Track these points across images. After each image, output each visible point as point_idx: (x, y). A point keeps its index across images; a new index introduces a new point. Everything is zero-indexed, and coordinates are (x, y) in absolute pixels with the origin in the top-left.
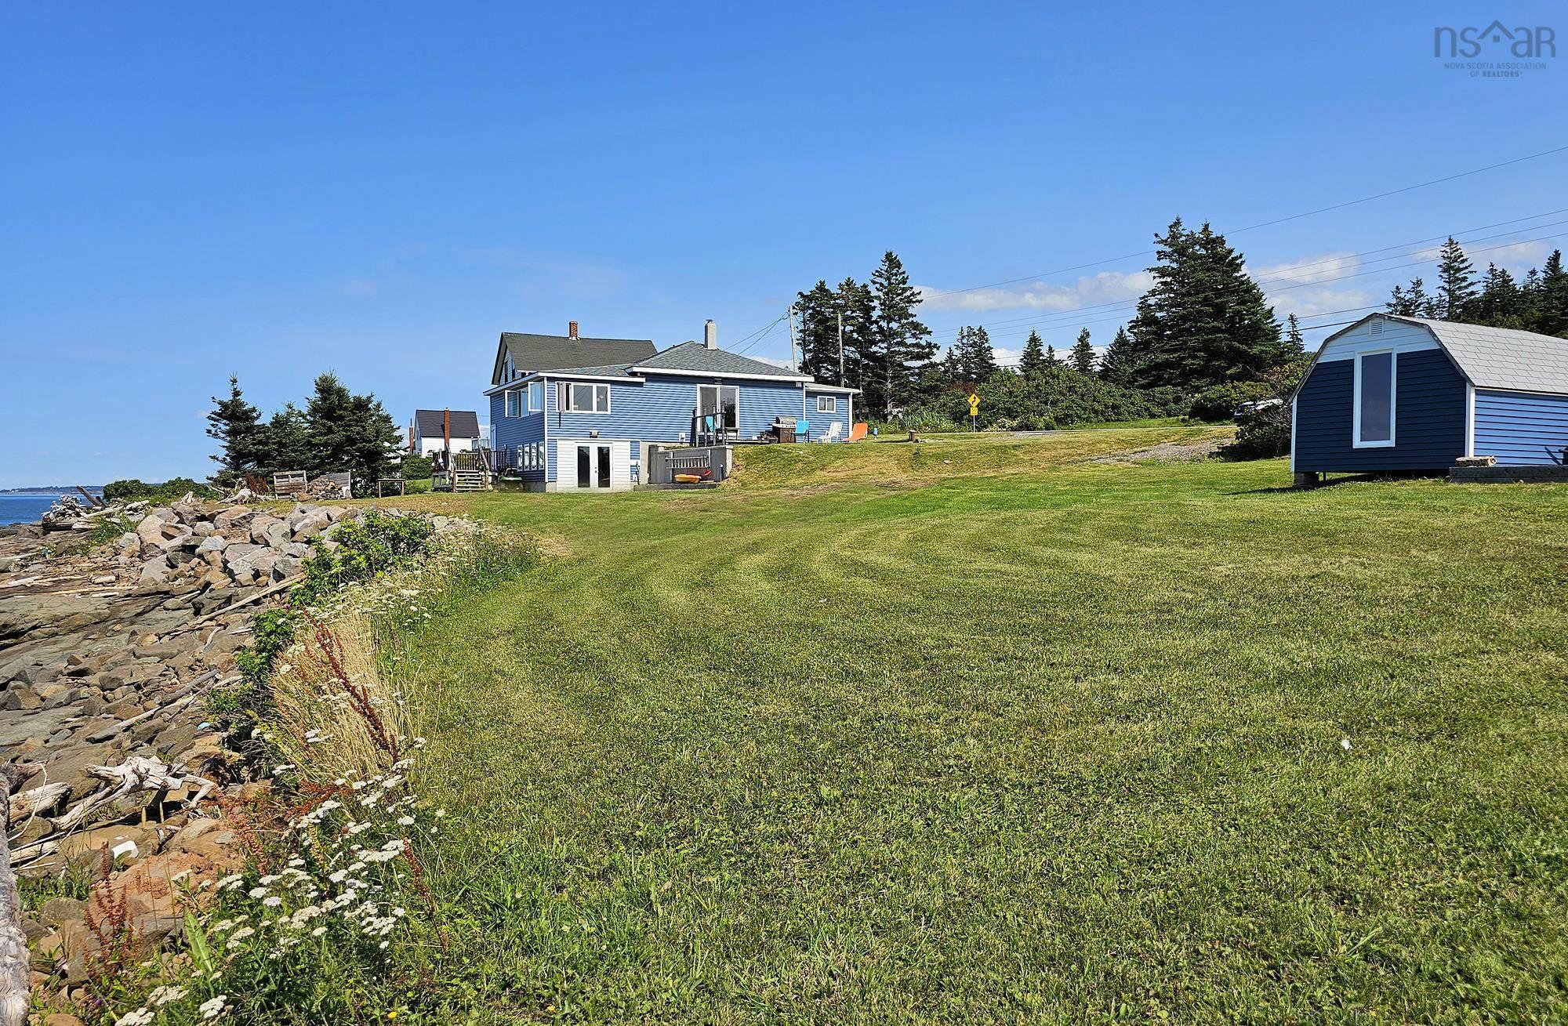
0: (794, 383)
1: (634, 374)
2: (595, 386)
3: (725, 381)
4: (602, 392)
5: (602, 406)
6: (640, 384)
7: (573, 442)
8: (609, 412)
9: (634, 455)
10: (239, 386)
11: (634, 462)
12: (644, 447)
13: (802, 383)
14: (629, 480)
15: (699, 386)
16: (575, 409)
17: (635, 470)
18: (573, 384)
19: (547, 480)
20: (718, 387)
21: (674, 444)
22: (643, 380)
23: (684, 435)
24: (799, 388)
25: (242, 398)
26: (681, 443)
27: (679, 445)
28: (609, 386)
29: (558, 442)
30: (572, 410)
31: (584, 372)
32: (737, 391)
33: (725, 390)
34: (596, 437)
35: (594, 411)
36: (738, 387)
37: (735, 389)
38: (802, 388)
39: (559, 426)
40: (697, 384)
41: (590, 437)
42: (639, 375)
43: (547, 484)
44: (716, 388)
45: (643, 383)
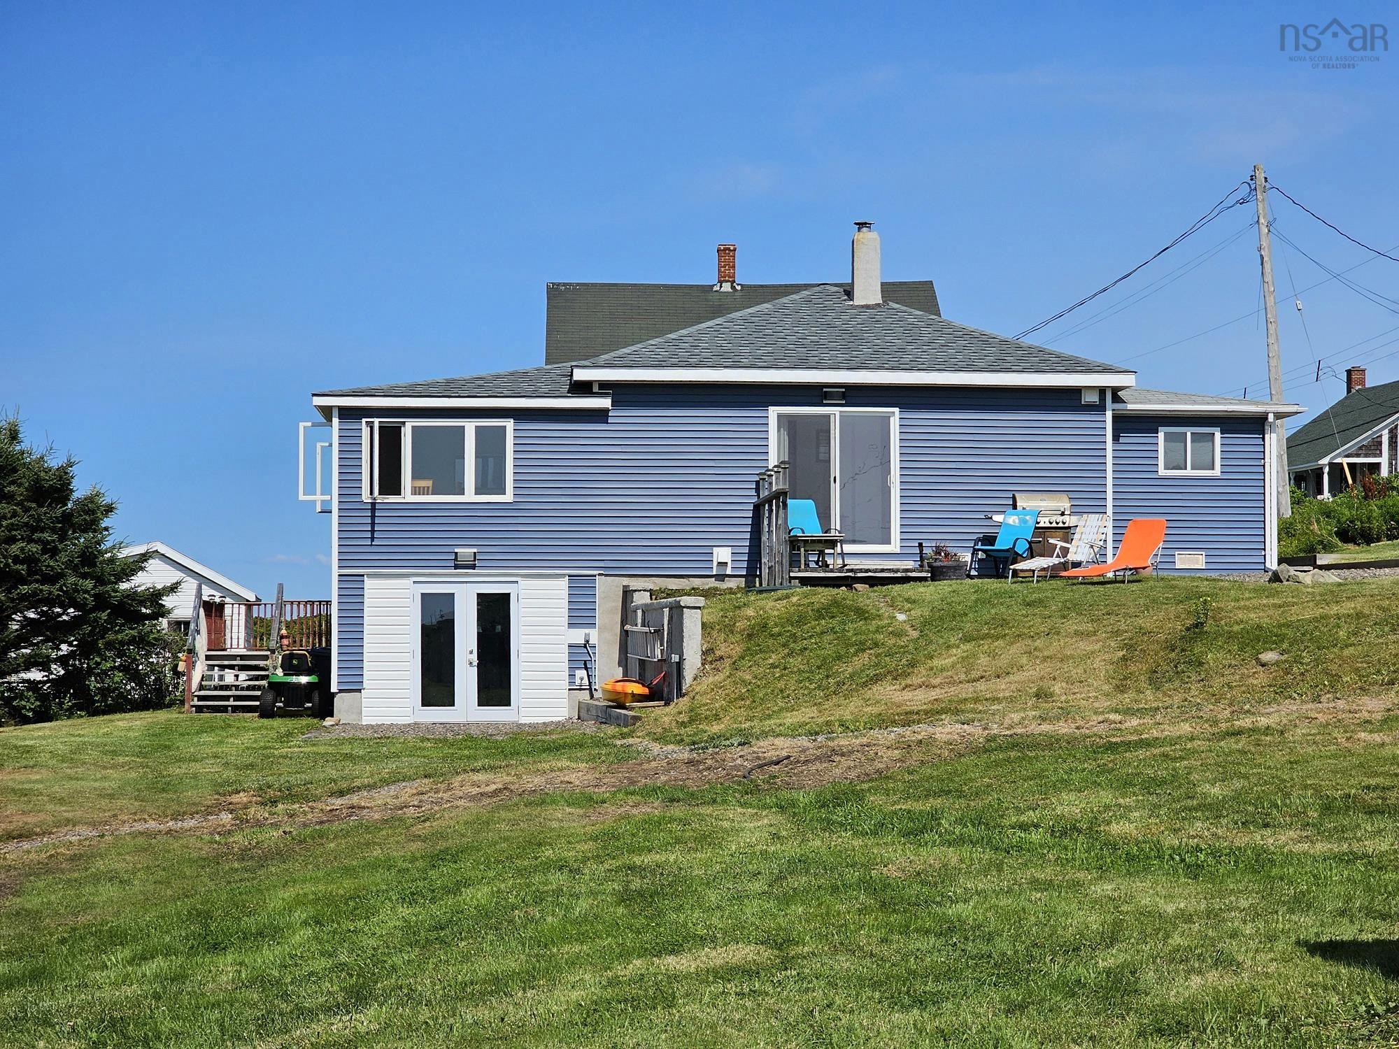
0: (1076, 392)
1: (583, 388)
2: (470, 426)
3: (853, 394)
4: (490, 446)
5: (490, 480)
6: (599, 416)
7: (407, 582)
9: (580, 614)
11: (578, 636)
12: (607, 591)
13: (1102, 391)
14: (565, 684)
15: (774, 412)
16: (415, 491)
17: (581, 657)
18: (411, 422)
19: (334, 689)
20: (837, 412)
21: (697, 582)
22: (605, 403)
23: (723, 554)
24: (1090, 408)
26: (721, 577)
27: (712, 583)
28: (509, 424)
29: (368, 583)
30: (407, 496)
31: (449, 389)
32: (895, 423)
33: (854, 417)
34: (474, 567)
35: (470, 495)
36: (896, 410)
37: (886, 419)
38: (1101, 408)
39: (373, 538)
40: (771, 408)
41: (456, 567)
42: (596, 389)
43: (337, 700)
44: (828, 416)
45: (607, 410)
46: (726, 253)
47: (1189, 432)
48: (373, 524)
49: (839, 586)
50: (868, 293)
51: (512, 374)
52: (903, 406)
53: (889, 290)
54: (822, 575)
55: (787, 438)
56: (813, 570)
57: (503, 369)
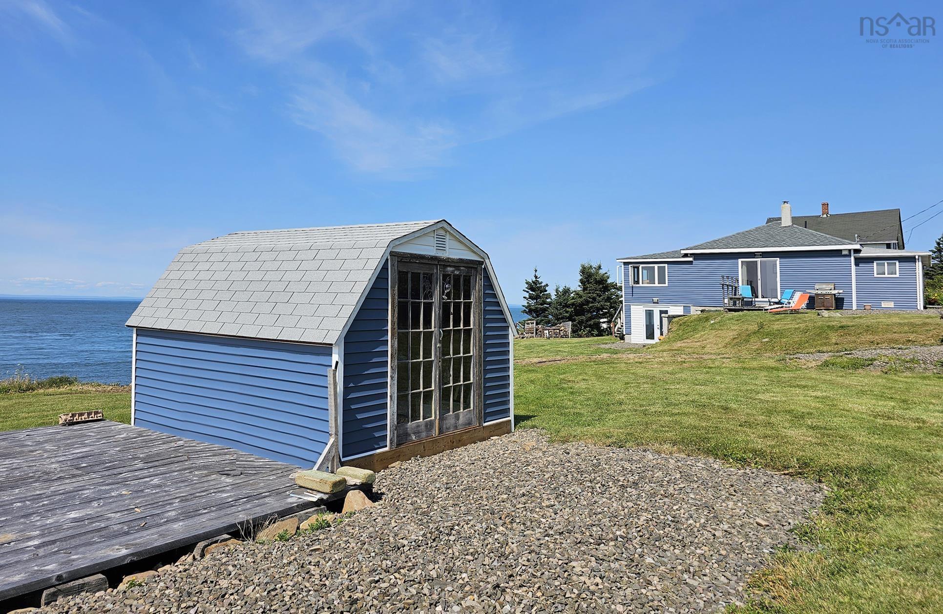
0: (841, 251)
1: (685, 255)
2: (656, 266)
3: (764, 255)
4: (661, 271)
5: (662, 280)
6: (690, 263)
7: (642, 307)
8: (667, 285)
10: (538, 275)
12: (694, 311)
13: (849, 251)
15: (740, 261)
16: (643, 284)
18: (641, 266)
19: (624, 334)
20: (759, 260)
22: (691, 259)
24: (845, 256)
25: (540, 280)
28: (666, 265)
29: (632, 307)
30: (641, 284)
31: (651, 257)
32: (778, 262)
33: (765, 262)
34: (658, 303)
35: (657, 284)
36: (778, 259)
37: (776, 261)
38: (850, 256)
39: (632, 295)
40: (739, 260)
41: (654, 303)
42: (689, 255)
43: (625, 336)
44: (757, 261)
45: (692, 261)
46: (825, 206)
47: (886, 263)
48: (632, 292)
49: (739, 311)
50: (786, 222)
51: (672, 252)
52: (780, 258)
53: (795, 220)
54: (734, 308)
55: (746, 268)
56: (731, 307)
57: (665, 251)
